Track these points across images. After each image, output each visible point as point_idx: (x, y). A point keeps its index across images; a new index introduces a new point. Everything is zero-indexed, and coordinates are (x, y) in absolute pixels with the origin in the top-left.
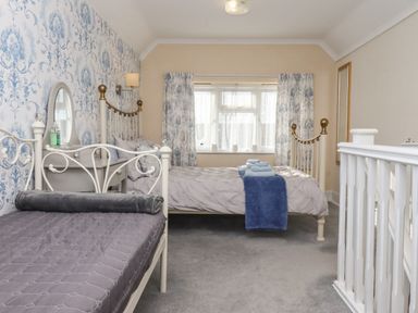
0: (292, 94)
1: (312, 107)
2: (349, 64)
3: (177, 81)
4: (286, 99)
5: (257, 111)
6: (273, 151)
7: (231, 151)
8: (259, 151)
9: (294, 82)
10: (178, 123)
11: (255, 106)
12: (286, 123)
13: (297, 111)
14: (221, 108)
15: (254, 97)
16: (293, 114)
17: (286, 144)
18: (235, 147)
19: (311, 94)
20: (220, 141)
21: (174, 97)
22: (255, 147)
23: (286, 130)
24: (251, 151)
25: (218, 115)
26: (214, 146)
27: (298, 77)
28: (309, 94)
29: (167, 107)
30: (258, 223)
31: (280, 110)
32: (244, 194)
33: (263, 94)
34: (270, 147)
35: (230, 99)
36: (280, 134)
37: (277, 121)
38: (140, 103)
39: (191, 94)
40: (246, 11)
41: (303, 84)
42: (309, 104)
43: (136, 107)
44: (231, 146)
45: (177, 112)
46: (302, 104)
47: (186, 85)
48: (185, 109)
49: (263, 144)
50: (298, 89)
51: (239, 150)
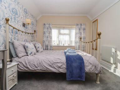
0: (79, 30)
1: (85, 33)
2: (97, 20)
3: (47, 26)
4: (78, 31)
5: (69, 35)
6: (74, 46)
7: (62, 45)
8: (70, 45)
9: (80, 26)
10: (47, 37)
11: (69, 33)
12: (78, 37)
13: (81, 34)
14: (60, 34)
15: (69, 31)
16: (80, 35)
17: (78, 44)
18: (64, 44)
19: (85, 30)
20: (59, 43)
21: (46, 30)
22: (69, 44)
23: (78, 40)
24: (68, 45)
25: (59, 36)
26: (58, 44)
27: (81, 25)
28: (84, 29)
29: (44, 33)
31: (76, 34)
33: (71, 30)
34: (73, 44)
35: (62, 31)
36: (76, 41)
37: (75, 37)
38: (35, 31)
39: (51, 29)
41: (83, 27)
42: (84, 32)
44: (62, 44)
45: (47, 34)
46: (82, 32)
47: (49, 27)
48: (49, 33)
49: (71, 43)
50: (81, 28)
51: (65, 45)
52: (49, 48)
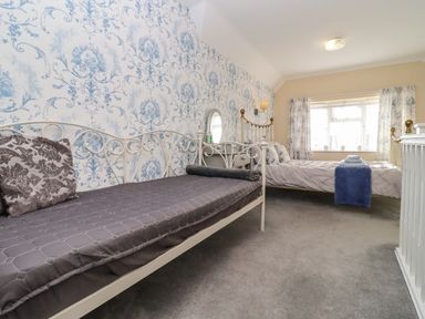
0: (393, 104)
3: (298, 104)
4: (388, 109)
5: (362, 120)
6: (376, 151)
8: (363, 150)
9: (396, 94)
11: (360, 116)
14: (332, 119)
16: (394, 120)
17: (387, 145)
18: (343, 147)
19: (413, 103)
20: (330, 143)
21: (296, 114)
22: (360, 147)
25: (329, 124)
26: (326, 147)
27: (399, 90)
28: (411, 102)
29: (291, 121)
30: (344, 199)
31: (381, 117)
32: (334, 178)
33: (368, 106)
35: (338, 112)
36: (381, 137)
37: (379, 127)
38: (272, 120)
39: (307, 111)
40: (342, 46)
41: (405, 95)
42: (411, 111)
43: (269, 122)
44: (339, 147)
45: (298, 124)
46: (403, 112)
47: (304, 106)
48: (303, 121)
49: (367, 144)
50: (399, 99)
51: (346, 150)
52: (302, 155)
